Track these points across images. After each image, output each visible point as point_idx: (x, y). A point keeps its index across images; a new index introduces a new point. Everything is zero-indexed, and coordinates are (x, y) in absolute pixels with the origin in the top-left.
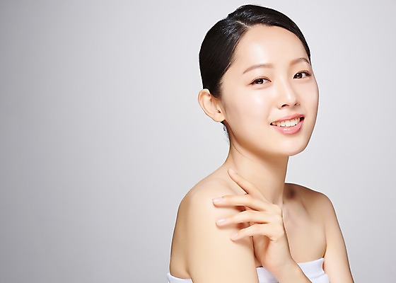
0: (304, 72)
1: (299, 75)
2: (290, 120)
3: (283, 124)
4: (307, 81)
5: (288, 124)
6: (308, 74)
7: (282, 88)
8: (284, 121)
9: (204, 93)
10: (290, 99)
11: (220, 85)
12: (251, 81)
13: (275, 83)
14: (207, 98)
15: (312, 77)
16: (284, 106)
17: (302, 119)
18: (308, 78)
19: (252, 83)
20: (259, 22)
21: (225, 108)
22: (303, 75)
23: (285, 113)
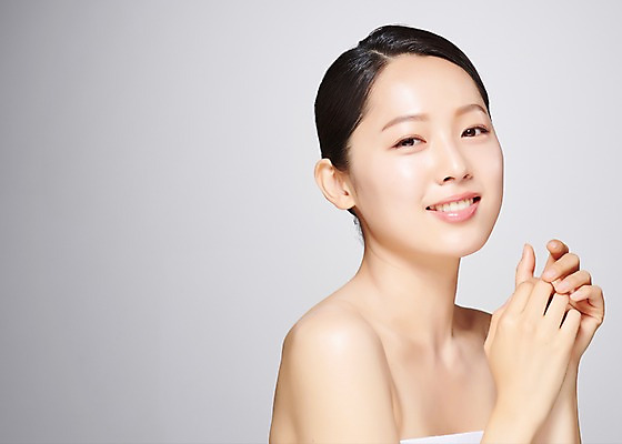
0: (478, 128)
1: (470, 132)
2: (457, 202)
3: (446, 208)
4: (484, 141)
5: (454, 207)
6: (484, 131)
7: (443, 152)
8: (449, 203)
9: (323, 166)
10: (457, 169)
11: (346, 151)
12: (395, 142)
13: (431, 144)
14: (328, 173)
15: (492, 134)
16: (446, 179)
17: (477, 199)
18: (484, 136)
19: (397, 146)
20: (405, 50)
21: (355, 186)
22: (477, 131)
23: (449, 190)
